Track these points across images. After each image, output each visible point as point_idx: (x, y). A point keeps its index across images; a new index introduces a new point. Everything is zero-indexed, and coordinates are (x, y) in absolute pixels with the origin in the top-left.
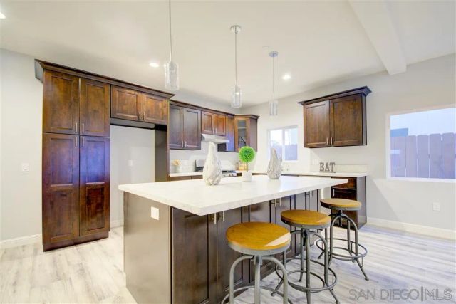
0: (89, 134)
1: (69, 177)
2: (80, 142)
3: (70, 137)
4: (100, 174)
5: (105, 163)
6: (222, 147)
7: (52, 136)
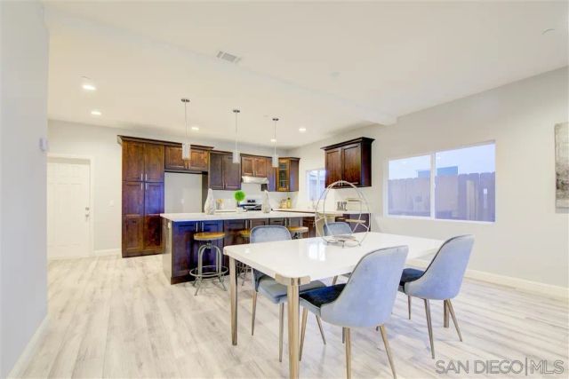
0: (151, 181)
1: (138, 210)
2: (144, 178)
3: (137, 183)
4: (158, 209)
5: (161, 201)
6: (264, 187)
7: (129, 183)
